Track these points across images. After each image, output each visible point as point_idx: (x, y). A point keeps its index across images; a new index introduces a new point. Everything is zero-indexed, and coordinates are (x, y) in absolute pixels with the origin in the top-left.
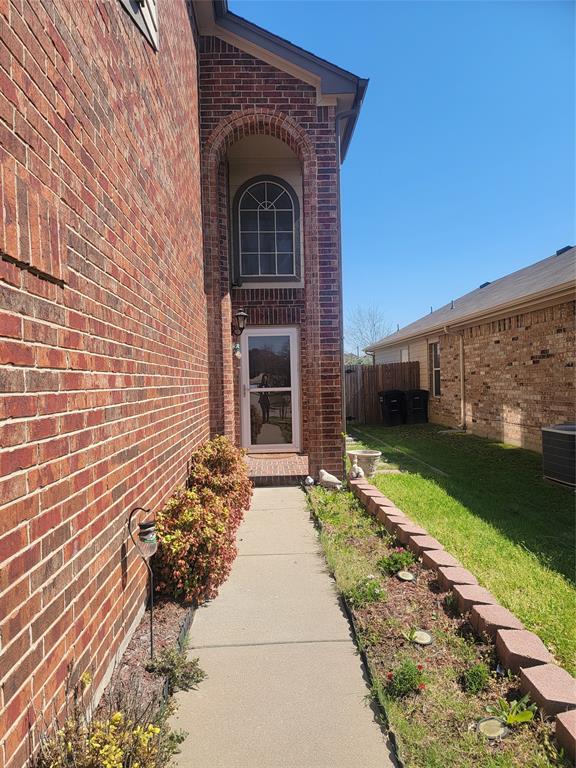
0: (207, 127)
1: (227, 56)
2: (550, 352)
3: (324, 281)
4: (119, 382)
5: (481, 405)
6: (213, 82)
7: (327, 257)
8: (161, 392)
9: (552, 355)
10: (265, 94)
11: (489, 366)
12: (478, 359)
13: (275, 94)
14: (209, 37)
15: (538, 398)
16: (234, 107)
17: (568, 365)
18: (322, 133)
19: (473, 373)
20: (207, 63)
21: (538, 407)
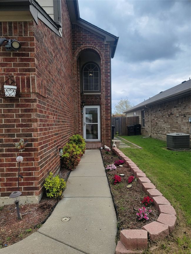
0: (74, 50)
1: (80, 30)
2: (173, 113)
3: (106, 93)
4: (55, 118)
5: (155, 129)
6: (76, 37)
7: (107, 86)
8: (63, 122)
9: (173, 114)
10: (90, 41)
11: (157, 117)
12: (154, 115)
13: (93, 41)
14: (75, 25)
15: (169, 126)
16: (81, 44)
17: (177, 117)
18: (106, 51)
19: (153, 120)
20: (74, 32)
21: (170, 129)
